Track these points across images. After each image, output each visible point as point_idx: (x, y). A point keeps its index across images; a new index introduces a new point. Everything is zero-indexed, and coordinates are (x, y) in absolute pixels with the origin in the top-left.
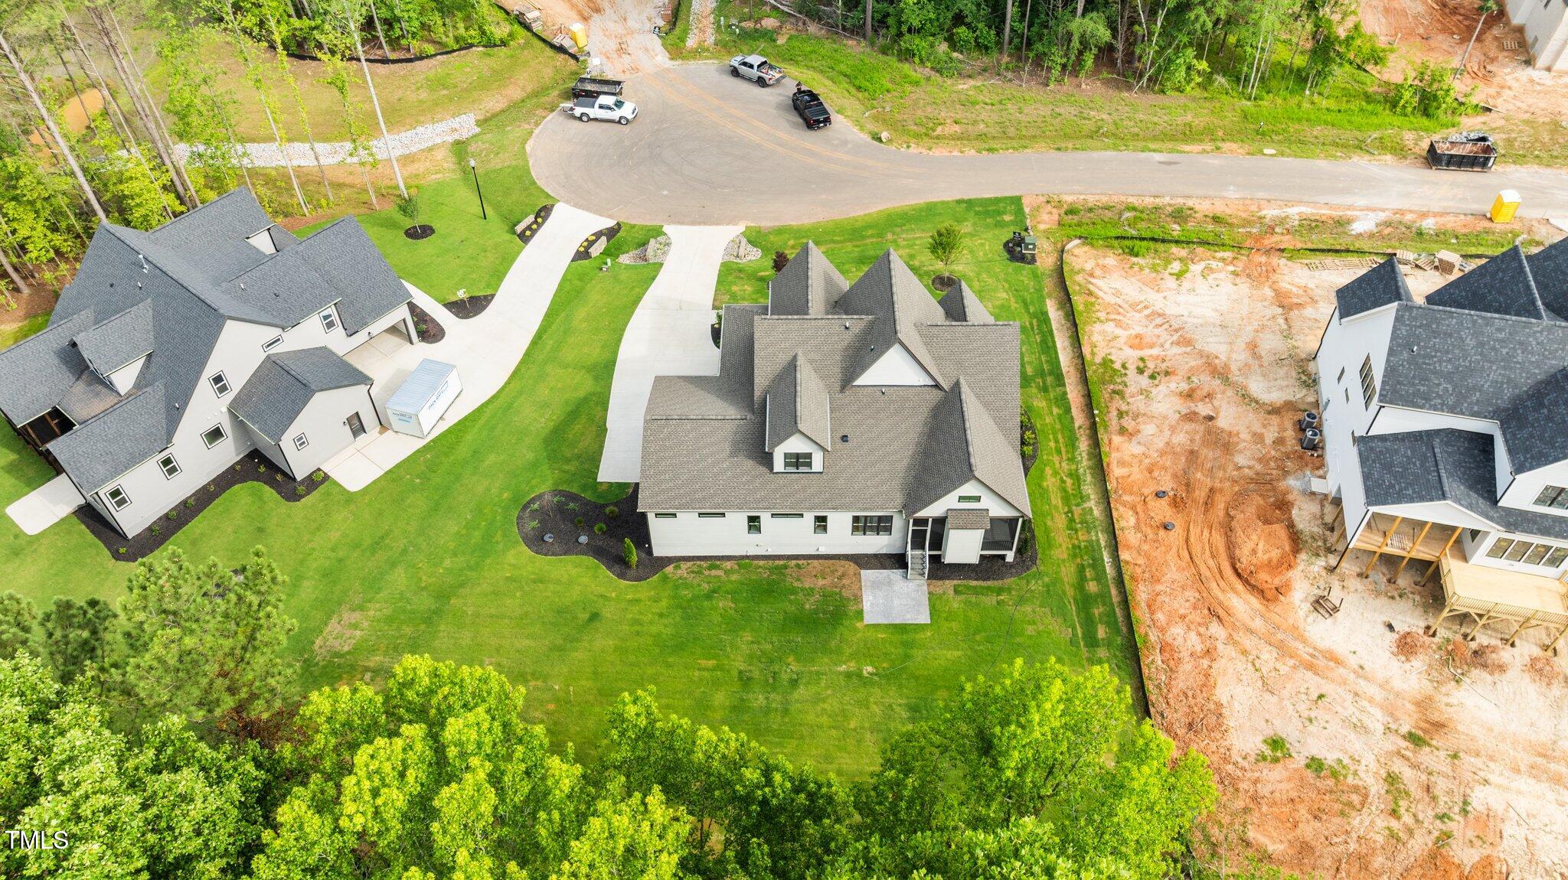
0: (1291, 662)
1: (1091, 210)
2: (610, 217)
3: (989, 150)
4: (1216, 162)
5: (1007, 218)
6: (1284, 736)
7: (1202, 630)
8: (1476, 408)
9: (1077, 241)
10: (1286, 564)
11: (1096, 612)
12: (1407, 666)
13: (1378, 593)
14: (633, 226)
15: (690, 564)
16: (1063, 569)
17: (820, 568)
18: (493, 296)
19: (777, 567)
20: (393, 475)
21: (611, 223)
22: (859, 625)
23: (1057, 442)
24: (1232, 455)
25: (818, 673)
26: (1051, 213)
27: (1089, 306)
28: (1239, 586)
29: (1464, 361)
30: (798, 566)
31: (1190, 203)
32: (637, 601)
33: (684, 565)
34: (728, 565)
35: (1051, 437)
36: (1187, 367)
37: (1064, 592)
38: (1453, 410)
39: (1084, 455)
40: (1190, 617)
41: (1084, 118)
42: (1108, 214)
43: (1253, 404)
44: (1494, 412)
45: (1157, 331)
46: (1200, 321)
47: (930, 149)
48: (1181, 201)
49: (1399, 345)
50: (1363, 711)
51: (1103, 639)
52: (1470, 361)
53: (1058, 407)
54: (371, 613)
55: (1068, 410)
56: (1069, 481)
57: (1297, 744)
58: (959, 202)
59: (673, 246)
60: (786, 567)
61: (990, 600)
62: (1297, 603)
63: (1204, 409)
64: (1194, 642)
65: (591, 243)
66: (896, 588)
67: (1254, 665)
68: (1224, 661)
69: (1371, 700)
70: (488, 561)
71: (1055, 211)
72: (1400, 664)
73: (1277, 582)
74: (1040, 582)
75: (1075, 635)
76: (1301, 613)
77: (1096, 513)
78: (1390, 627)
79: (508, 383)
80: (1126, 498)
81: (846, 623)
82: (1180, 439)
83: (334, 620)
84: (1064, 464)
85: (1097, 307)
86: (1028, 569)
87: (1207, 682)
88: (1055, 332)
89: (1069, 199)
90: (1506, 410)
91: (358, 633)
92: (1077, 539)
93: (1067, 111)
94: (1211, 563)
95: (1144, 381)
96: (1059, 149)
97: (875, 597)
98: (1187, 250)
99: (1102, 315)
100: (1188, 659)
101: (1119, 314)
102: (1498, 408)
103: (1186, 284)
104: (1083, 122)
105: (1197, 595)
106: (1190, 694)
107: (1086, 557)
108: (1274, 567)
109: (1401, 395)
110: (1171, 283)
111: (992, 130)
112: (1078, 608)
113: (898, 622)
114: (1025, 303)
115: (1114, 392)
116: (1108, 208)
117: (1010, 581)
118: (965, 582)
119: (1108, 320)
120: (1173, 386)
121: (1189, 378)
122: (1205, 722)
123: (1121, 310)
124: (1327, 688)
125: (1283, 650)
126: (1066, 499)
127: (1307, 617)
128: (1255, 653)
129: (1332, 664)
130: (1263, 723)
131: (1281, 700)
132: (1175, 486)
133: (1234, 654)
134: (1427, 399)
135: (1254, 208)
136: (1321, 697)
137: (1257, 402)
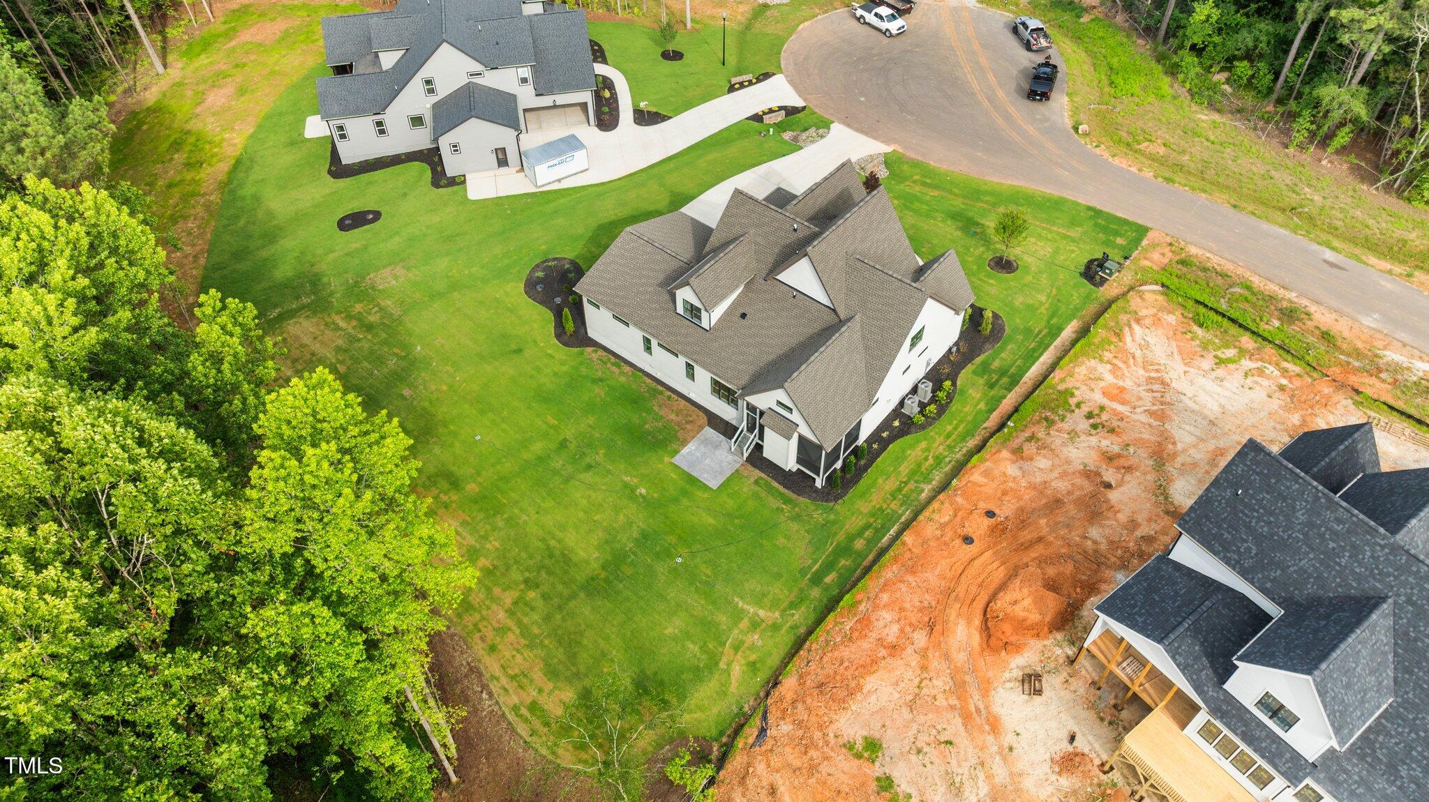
0: (954, 701)
1: (1205, 270)
2: (805, 100)
3: (1167, 180)
4: (1389, 286)
5: (1119, 241)
6: (884, 746)
7: (908, 629)
8: (1268, 585)
9: (1158, 288)
10: (1036, 631)
11: (843, 562)
12: (1054, 777)
13: (1092, 706)
14: (814, 113)
15: (605, 354)
16: (854, 518)
17: (681, 407)
18: (670, 118)
19: (655, 390)
20: (499, 201)
21: (800, 103)
22: (667, 459)
23: (955, 429)
24: (1092, 524)
25: (609, 472)
26: (1163, 255)
27: (1105, 343)
28: (977, 622)
29: (1284, 532)
30: (669, 397)
31: (1313, 308)
32: (551, 357)
33: (601, 353)
34: (627, 369)
35: (955, 422)
36: (1137, 435)
37: (835, 534)
38: (1244, 573)
39: (964, 450)
40: (908, 614)
41: (1294, 191)
42: (1220, 281)
43: (1161, 498)
44: (1285, 600)
45: (1143, 394)
46: (1196, 407)
47: (1114, 156)
48: (1305, 302)
49: (1227, 480)
50: (974, 778)
51: (826, 584)
52: (1289, 536)
53: (987, 404)
54: (410, 275)
55: (991, 411)
56: (931, 461)
57: (888, 759)
58: (1089, 208)
59: (824, 140)
60: (661, 393)
61: (774, 503)
62: (1013, 665)
63: (1109, 475)
64: (892, 633)
65: (771, 111)
66: (718, 453)
67: (921, 682)
68: (900, 662)
69: (989, 777)
70: (495, 282)
71: (1169, 255)
72: (1049, 771)
73: (1013, 639)
74: (825, 515)
75: (810, 567)
76: (1007, 675)
77: (924, 495)
78: (1072, 739)
79: (620, 179)
80: (959, 500)
81: (660, 452)
82: (1062, 486)
83: (390, 268)
84: (941, 447)
85: (1112, 347)
86: (827, 501)
87: (870, 666)
88: (1052, 347)
89: (1193, 250)
90: (1298, 604)
91: (394, 282)
92: (888, 505)
93: (1283, 178)
94: (974, 589)
95: (1084, 425)
96: (1235, 206)
97: (697, 449)
98: (1256, 345)
99: (1107, 355)
100: (871, 640)
101: (1125, 362)
102: (1291, 598)
103: (1220, 372)
104: (1290, 194)
105: (933, 603)
106: (846, 664)
107: (879, 521)
108: (1022, 627)
109: (1202, 530)
110: (1207, 364)
111: (1193, 165)
112: (834, 551)
113: (695, 474)
114: (1053, 315)
115: (1046, 419)
116: (1223, 275)
117: (803, 501)
118: (769, 479)
119: (1109, 362)
120: (1105, 443)
121: (1128, 445)
122: (834, 690)
123: (1131, 361)
124: (963, 741)
125: (959, 688)
126: (913, 473)
127: (1010, 681)
128: (932, 674)
129: (987, 728)
130: (880, 725)
131: (913, 720)
132: (1011, 516)
133: (914, 663)
134: (1226, 549)
135: (1380, 344)
136: (949, 743)
137: (1166, 498)
